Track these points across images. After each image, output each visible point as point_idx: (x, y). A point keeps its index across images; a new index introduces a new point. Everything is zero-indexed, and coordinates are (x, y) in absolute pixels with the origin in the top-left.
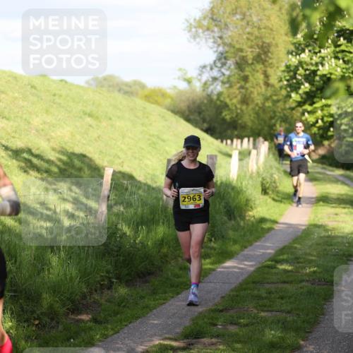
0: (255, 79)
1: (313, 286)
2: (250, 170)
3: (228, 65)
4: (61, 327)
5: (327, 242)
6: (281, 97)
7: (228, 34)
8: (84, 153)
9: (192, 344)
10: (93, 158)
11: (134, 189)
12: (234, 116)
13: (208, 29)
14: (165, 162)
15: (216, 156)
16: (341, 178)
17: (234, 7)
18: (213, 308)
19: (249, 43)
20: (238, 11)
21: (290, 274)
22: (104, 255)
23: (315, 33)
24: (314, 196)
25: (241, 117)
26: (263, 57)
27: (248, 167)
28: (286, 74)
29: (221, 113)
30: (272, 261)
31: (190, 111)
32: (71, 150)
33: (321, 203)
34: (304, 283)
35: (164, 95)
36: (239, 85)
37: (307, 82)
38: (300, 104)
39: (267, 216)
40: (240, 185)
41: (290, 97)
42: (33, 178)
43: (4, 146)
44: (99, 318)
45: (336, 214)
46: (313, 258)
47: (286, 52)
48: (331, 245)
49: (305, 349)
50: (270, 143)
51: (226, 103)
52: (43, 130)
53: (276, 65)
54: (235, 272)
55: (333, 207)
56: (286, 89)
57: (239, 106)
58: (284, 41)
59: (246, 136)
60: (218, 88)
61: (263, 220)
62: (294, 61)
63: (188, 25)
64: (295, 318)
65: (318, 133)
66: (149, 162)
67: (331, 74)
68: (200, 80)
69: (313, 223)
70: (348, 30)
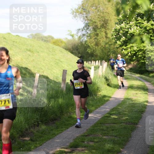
0: (101, 35)
1: (126, 125)
2: (99, 74)
3: (90, 29)
4: (16, 143)
5: (132, 106)
6: (113, 43)
7: (89, 16)
8: (27, 67)
9: (74, 150)
10: (31, 70)
11: (48, 83)
12: (92, 51)
13: (81, 13)
14: (62, 71)
16: (139, 78)
17: (92, 3)
18: (83, 134)
19: (99, 19)
20: (94, 5)
21: (116, 119)
22: (35, 111)
23: (127, 15)
24: (127, 86)
25: (95, 51)
26: (105, 25)
28: (115, 33)
29: (87, 49)
30: (108, 114)
31: (73, 49)
32: (21, 66)
33: (130, 89)
34: (122, 124)
35: (62, 42)
36: (94, 38)
37: (124, 36)
38: (121, 46)
39: (107, 95)
40: (94, 81)
41: (117, 43)
44: (33, 139)
45: (137, 94)
46: (127, 113)
47: (115, 23)
48: (134, 107)
49: (123, 152)
50: (108, 63)
51: (89, 45)
53: (110, 29)
54: (93, 119)
55: (135, 91)
56: (115, 39)
58: (114, 18)
59: (97, 60)
60: (85, 39)
61: (105, 96)
62: (118, 27)
63: (72, 11)
64: (118, 139)
65: (129, 59)
66: (55, 71)
67: (134, 33)
68: (77, 35)
69: (126, 97)
70: (142, 13)
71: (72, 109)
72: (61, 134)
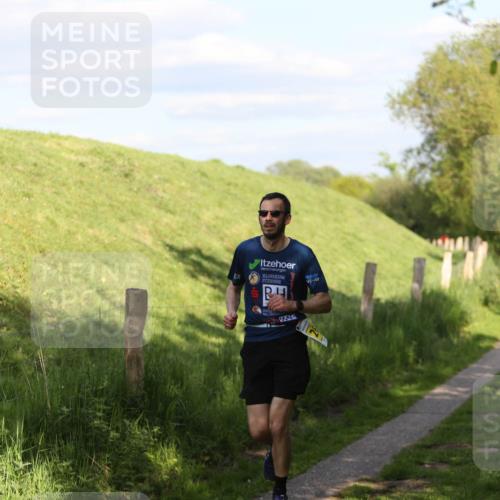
2: (465, 275)
3: (438, 149)
4: (235, 465)
7: (437, 112)
9: (394, 487)
12: (446, 210)
13: (414, 105)
14: (364, 266)
15: (424, 260)
17: (445, 79)
18: (420, 443)
19: (464, 123)
20: (451, 84)
25: (455, 212)
27: (462, 273)
29: (430, 206)
31: (393, 204)
35: (361, 185)
36: (451, 173)
39: (485, 333)
40: (453, 295)
42: (203, 285)
43: (167, 245)
50: (489, 244)
51: (436, 195)
52: (215, 227)
54: (447, 400)
57: (451, 199)
59: (460, 235)
60: (427, 176)
61: (480, 337)
63: (389, 99)
66: (343, 267)
68: (405, 167)
71: (388, 372)
72: (359, 441)
